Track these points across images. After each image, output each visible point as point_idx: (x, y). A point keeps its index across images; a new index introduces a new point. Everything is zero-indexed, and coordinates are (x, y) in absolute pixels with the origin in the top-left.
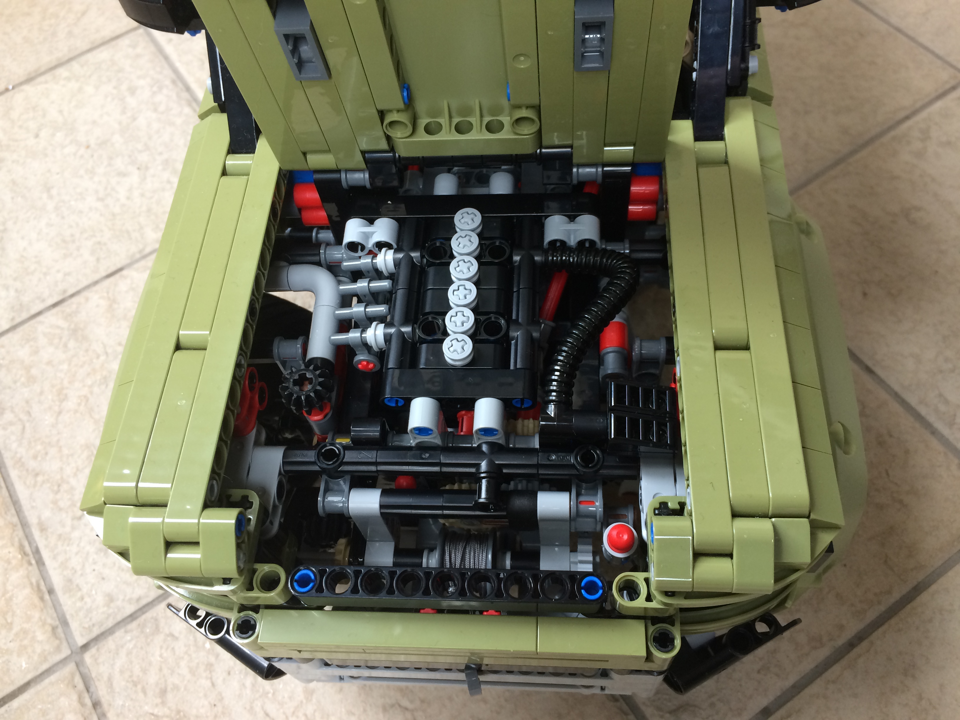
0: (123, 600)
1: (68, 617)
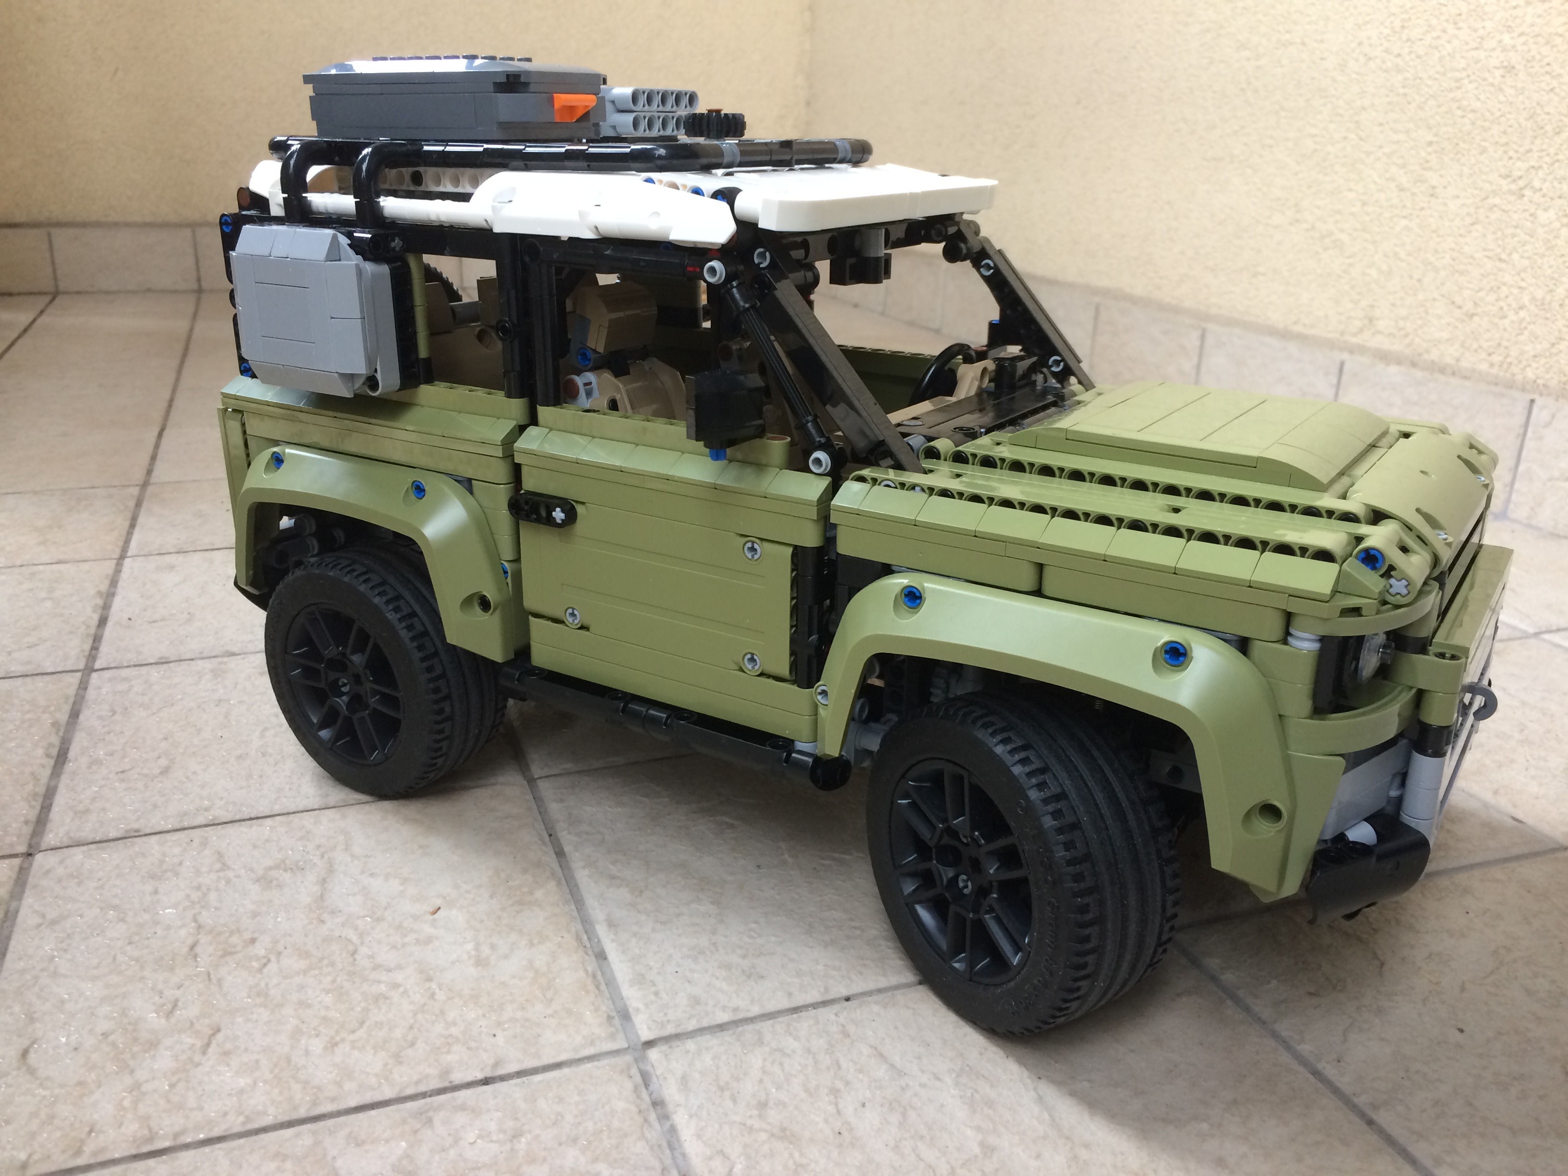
0: (715, 1006)
1: (631, 1010)
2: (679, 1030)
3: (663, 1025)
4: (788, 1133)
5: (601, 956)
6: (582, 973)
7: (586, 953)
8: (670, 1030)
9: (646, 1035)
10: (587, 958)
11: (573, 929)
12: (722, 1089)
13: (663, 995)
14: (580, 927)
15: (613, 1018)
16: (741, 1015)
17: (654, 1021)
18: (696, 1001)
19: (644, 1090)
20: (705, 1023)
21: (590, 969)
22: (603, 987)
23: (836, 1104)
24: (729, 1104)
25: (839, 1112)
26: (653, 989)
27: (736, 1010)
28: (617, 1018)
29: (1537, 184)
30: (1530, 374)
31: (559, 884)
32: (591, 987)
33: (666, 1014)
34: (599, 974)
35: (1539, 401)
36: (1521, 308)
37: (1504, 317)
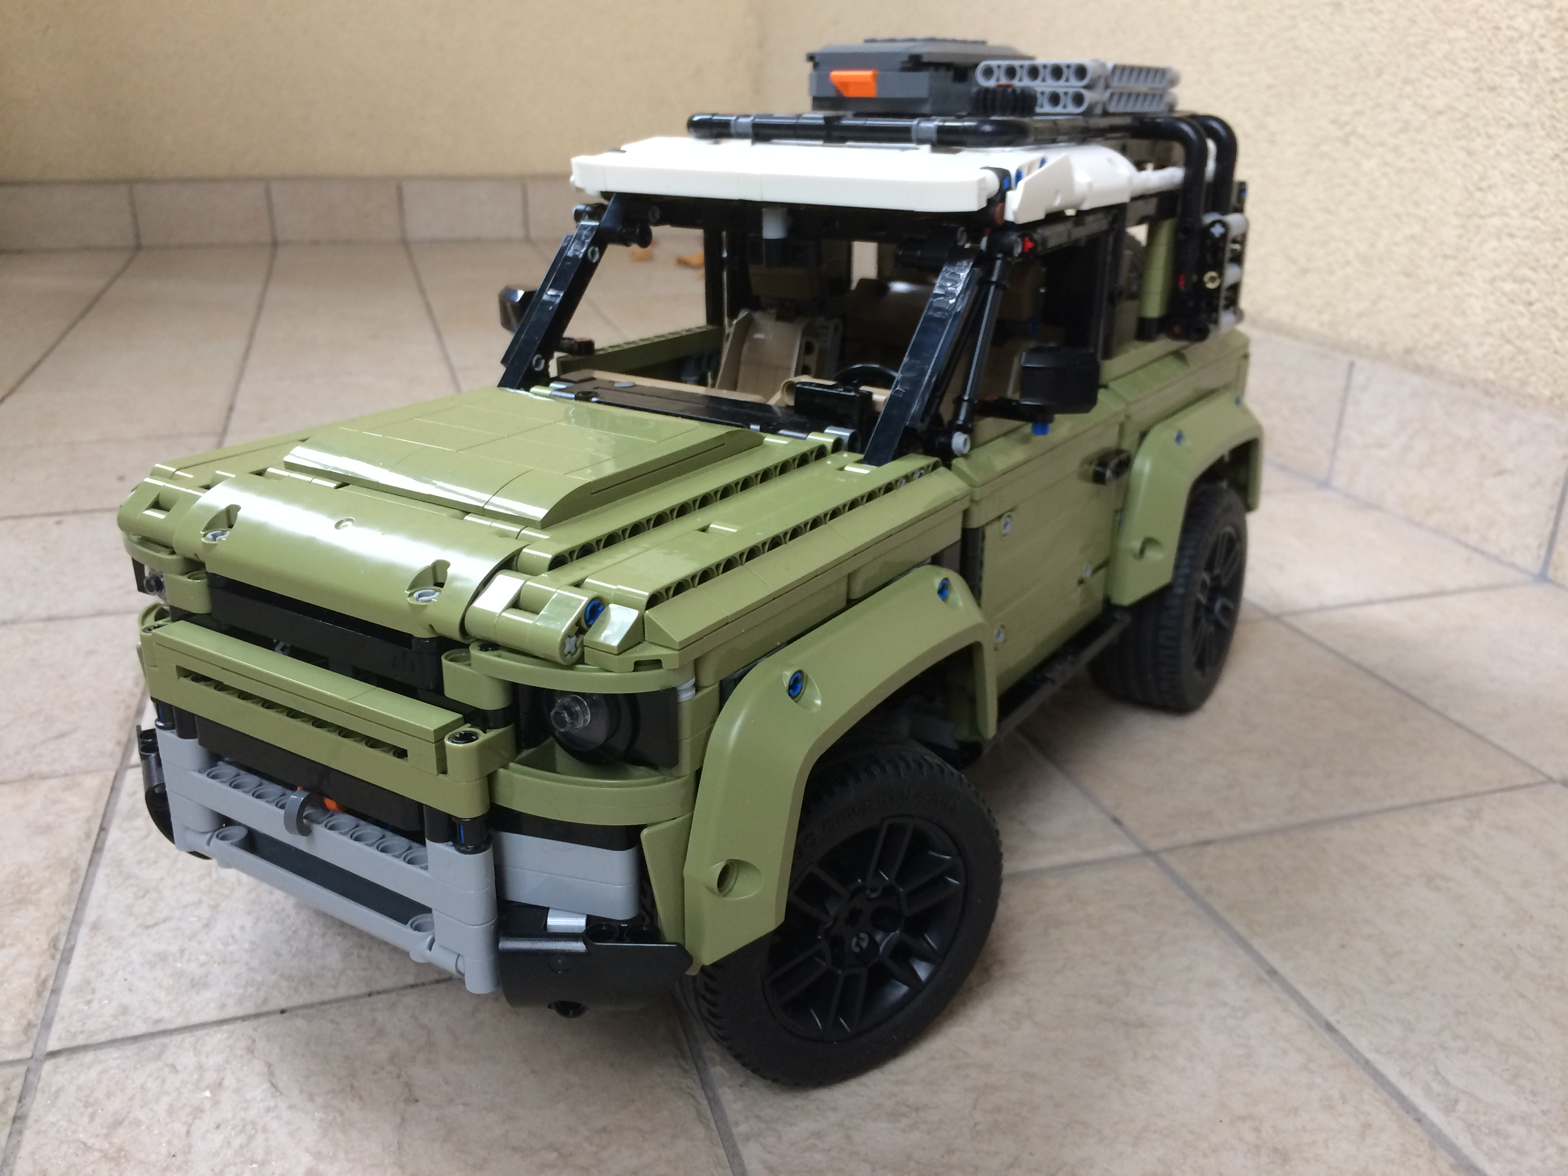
2: (90, 1041)
3: (74, 1036)
4: (123, 1153)
5: (66, 959)
6: (29, 980)
7: (53, 957)
8: (80, 1040)
9: (53, 1044)
10: (50, 962)
11: (56, 931)
12: (87, 1105)
13: (95, 1005)
14: (65, 928)
15: (35, 1026)
16: (162, 1027)
17: (68, 1031)
18: (124, 1010)
19: (15, 1103)
20: (119, 1034)
21: (44, 974)
22: (47, 994)
23: (190, 1125)
24: (85, 1119)
25: (188, 1133)
26: (89, 997)
27: (157, 1022)
28: (39, 1026)
29: (1361, 130)
30: (1354, 334)
31: (73, 882)
32: (32, 995)
33: (84, 1024)
34: (53, 978)
35: (1361, 363)
36: (1348, 263)
37: (1332, 273)
